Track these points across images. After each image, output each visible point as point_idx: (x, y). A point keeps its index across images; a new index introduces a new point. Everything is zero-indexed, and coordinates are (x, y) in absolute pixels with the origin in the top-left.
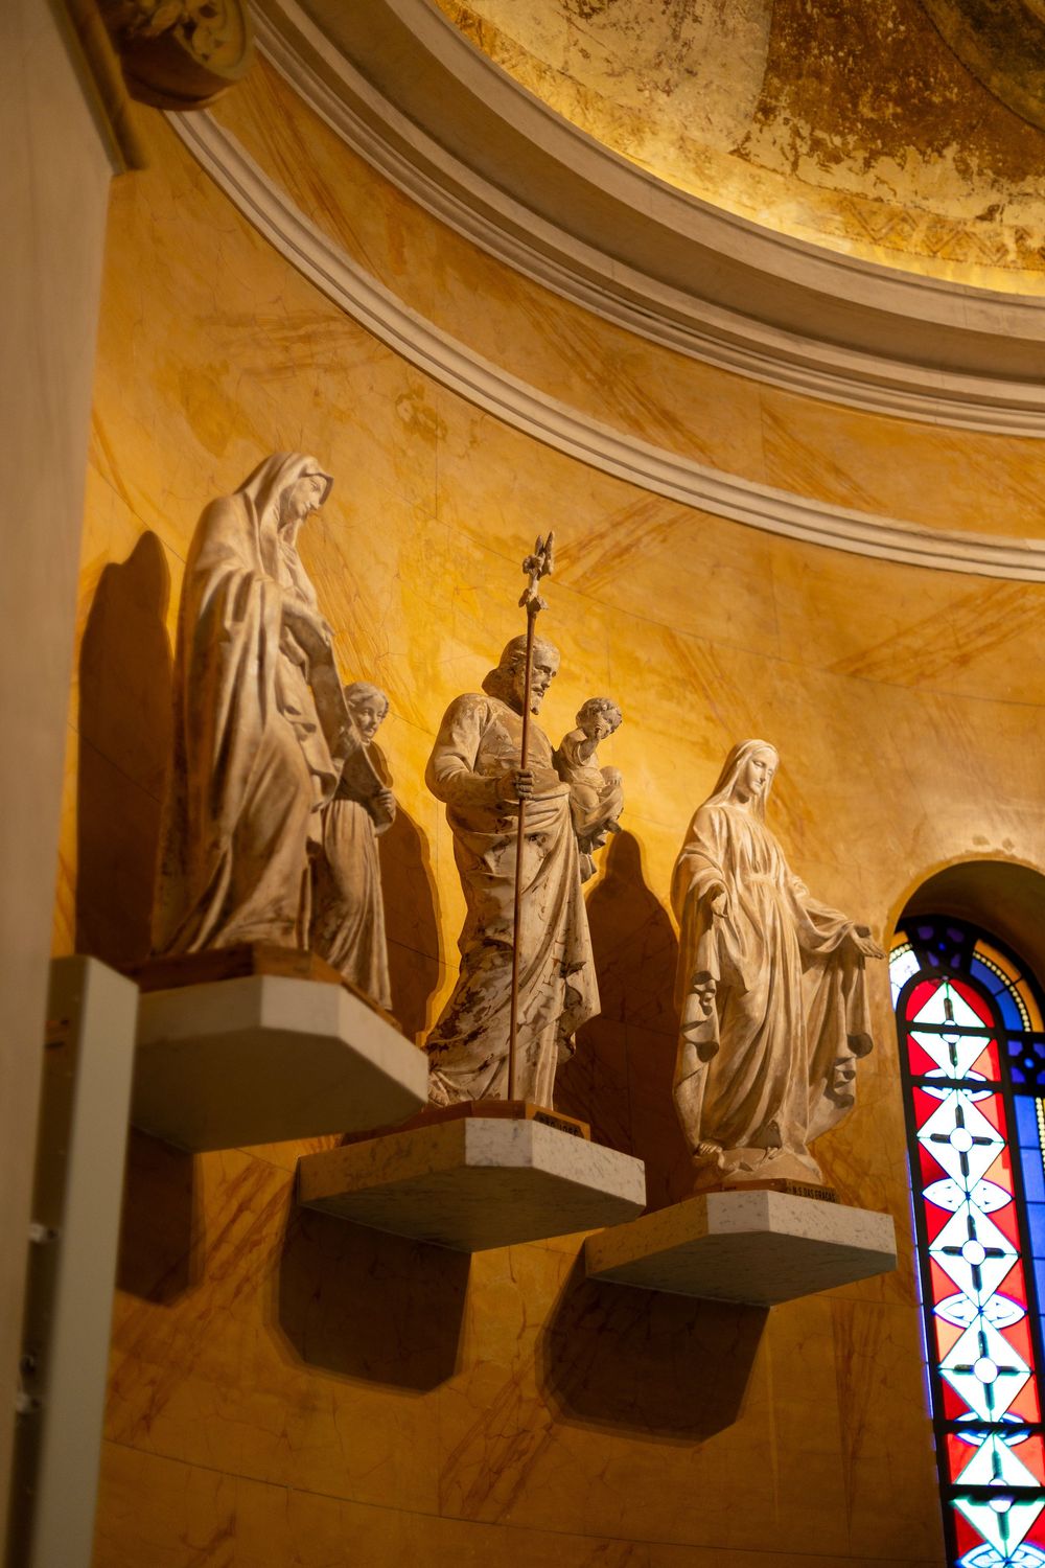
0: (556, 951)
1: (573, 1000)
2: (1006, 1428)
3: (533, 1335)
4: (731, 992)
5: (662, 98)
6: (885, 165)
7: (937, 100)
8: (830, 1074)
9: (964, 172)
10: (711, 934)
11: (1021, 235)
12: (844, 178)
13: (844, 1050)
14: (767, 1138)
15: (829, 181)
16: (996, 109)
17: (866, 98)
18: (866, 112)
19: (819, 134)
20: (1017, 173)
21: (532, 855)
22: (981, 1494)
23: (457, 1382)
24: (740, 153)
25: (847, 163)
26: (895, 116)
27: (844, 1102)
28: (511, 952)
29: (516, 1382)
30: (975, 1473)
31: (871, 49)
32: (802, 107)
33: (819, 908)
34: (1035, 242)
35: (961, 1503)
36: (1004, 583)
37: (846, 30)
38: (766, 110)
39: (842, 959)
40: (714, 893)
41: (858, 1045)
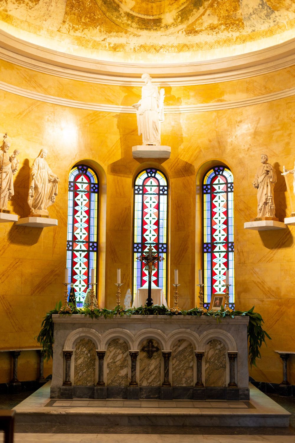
0: (8, 187)
1: (10, 193)
2: (83, 242)
3: (7, 233)
4: (36, 188)
5: (44, 22)
6: (86, 31)
7: (96, 18)
8: (52, 198)
9: (100, 32)
10: (33, 181)
11: (109, 44)
12: (78, 34)
13: (53, 195)
14: (40, 208)
15: (75, 34)
16: (107, 19)
17: (83, 18)
18: (83, 21)
19: (74, 25)
20: (110, 32)
21: (4, 175)
22: (77, 251)
24: (59, 31)
25: (79, 31)
26: (88, 21)
27: (53, 202)
28: (1, 188)
30: (78, 248)
31: (85, 8)
32: (71, 20)
33: (52, 174)
34: (112, 45)
35: (75, 252)
36: (97, 111)
37: (80, 5)
38: (64, 22)
39: (55, 182)
40: (34, 175)
41: (55, 194)
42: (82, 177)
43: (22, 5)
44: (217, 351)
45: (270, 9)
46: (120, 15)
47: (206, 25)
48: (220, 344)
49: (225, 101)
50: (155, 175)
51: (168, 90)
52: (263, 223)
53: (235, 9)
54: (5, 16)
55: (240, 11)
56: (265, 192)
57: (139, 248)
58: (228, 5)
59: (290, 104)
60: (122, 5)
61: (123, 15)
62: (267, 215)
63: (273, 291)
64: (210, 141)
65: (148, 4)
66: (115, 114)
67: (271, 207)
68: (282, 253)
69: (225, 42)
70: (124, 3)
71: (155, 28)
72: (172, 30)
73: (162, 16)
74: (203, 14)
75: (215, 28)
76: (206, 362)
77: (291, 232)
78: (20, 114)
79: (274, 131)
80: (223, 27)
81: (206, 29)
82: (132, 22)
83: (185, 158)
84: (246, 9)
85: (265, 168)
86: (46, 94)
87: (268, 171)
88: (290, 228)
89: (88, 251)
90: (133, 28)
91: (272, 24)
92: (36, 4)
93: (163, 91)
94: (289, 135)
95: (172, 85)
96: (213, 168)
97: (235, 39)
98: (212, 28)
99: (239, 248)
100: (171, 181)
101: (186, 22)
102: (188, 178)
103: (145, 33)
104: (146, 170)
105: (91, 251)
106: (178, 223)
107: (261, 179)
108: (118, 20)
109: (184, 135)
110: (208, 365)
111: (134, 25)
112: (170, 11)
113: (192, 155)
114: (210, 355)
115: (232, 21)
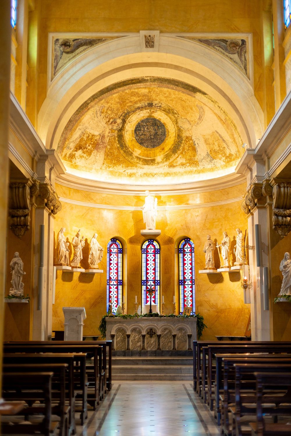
0: (80, 255)
1: (81, 258)
2: (115, 280)
3: (78, 277)
4: (92, 254)
6: (115, 167)
7: (120, 160)
8: (100, 259)
9: (123, 167)
10: (91, 251)
11: (127, 173)
12: (111, 169)
13: (101, 257)
14: (94, 264)
15: (109, 170)
16: (126, 160)
17: (113, 161)
18: (113, 162)
19: (109, 165)
20: (128, 167)
21: (78, 249)
22: (112, 285)
23: (72, 281)
24: (101, 169)
25: (111, 167)
26: (116, 162)
27: (101, 261)
28: (77, 256)
29: (77, 280)
30: (112, 283)
31: (114, 155)
32: (107, 163)
33: (100, 246)
34: (129, 174)
35: (110, 286)
36: (121, 210)
37: (112, 154)
38: (104, 164)
39: (101, 250)
40: (91, 248)
41: (102, 257)
42: (114, 245)
43: (83, 158)
44: (182, 334)
45: (212, 158)
46: (133, 158)
47: (179, 163)
48: (184, 331)
49: (189, 204)
50: (153, 243)
51: (159, 197)
52: (208, 271)
53: (194, 156)
54: (75, 166)
55: (197, 157)
56: (209, 255)
57: (145, 283)
58: (190, 153)
59: (222, 209)
60: (134, 153)
61: (134, 158)
62: (210, 267)
63: (214, 305)
64: (182, 226)
65: (148, 152)
66: (131, 211)
67: (212, 262)
68: (218, 286)
69: (189, 172)
70: (135, 152)
71: (152, 164)
72: (161, 165)
73: (156, 158)
74: (178, 157)
75: (184, 165)
76: (177, 339)
77: (223, 275)
78: (83, 215)
79: (215, 222)
80: (188, 164)
81: (179, 165)
82: (140, 161)
83: (169, 235)
84: (200, 156)
85: (209, 243)
86: (95, 204)
87: (210, 244)
88: (222, 273)
89: (118, 285)
90: (140, 164)
91: (213, 166)
92: (90, 157)
93: (156, 199)
94: (222, 225)
95: (161, 195)
96: (184, 239)
97: (194, 171)
98: (183, 165)
99: (197, 283)
100: (162, 247)
101: (168, 161)
102: (170, 245)
103: (146, 167)
104: (148, 240)
106: (165, 270)
107: (207, 248)
108: (132, 160)
109: (168, 222)
110: (178, 340)
111: (141, 162)
112: (160, 155)
113: (173, 233)
114: (179, 336)
115: (193, 162)
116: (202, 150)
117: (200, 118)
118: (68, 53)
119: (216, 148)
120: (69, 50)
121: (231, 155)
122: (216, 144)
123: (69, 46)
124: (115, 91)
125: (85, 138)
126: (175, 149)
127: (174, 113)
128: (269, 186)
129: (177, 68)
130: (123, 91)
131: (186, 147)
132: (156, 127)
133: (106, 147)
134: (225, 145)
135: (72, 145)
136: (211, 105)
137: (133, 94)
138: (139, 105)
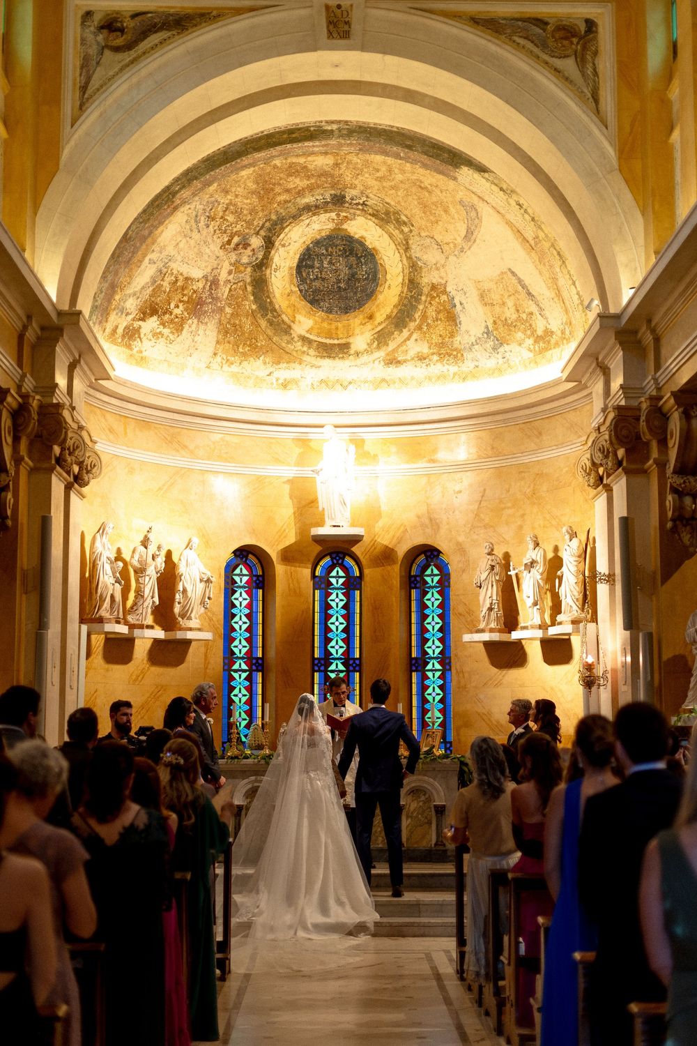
0: (151, 594)
1: (154, 602)
2: (243, 658)
3: (146, 652)
4: (185, 591)
5: (189, 358)
6: (245, 364)
7: (259, 345)
8: (204, 603)
9: (265, 363)
10: (181, 583)
11: (277, 380)
12: (234, 368)
13: (207, 599)
14: (189, 618)
15: (230, 370)
16: (275, 346)
17: (241, 346)
18: (241, 350)
19: (228, 358)
20: (278, 363)
21: (147, 578)
22: (236, 671)
23: (133, 662)
24: (208, 367)
25: (235, 364)
26: (248, 350)
27: (206, 608)
28: (143, 597)
29: (143, 660)
30: (236, 667)
31: (243, 333)
32: (225, 351)
33: (205, 571)
34: (280, 381)
35: (232, 673)
36: (261, 476)
37: (237, 330)
38: (215, 354)
39: (208, 581)
40: (182, 575)
41: (209, 598)
42: (241, 566)
43: (161, 339)
44: (421, 804)
45: (497, 340)
46: (292, 339)
47: (412, 353)
48: (424, 795)
49: (439, 462)
50: (343, 562)
51: (359, 443)
52: (486, 637)
53: (452, 335)
54: (139, 359)
55: (458, 338)
56: (489, 595)
57: (322, 665)
58: (442, 329)
59: (523, 474)
60: (294, 326)
61: (296, 339)
62: (493, 625)
63: (502, 726)
64: (419, 517)
65: (331, 324)
66: (286, 480)
67: (497, 614)
68: (514, 674)
69: (439, 378)
70: (297, 323)
71: (341, 356)
72: (365, 358)
73: (351, 340)
74: (408, 339)
75: (425, 359)
77: (525, 647)
78: (160, 489)
79: (503, 509)
80: (435, 358)
81: (413, 359)
82: (309, 348)
83: (385, 540)
84: (466, 337)
85: (490, 562)
86: (194, 459)
87: (493, 567)
88: (523, 642)
89: (251, 671)
90: (311, 357)
91: (501, 361)
92: (179, 336)
94: (523, 515)
95: (365, 436)
96: (424, 552)
97: (452, 376)
98: (421, 358)
99: (458, 667)
100: (367, 571)
101: (384, 348)
102: (389, 568)
103: (327, 363)
104: (330, 554)
105: (254, 671)
106: (375, 632)
107: (484, 576)
108: (289, 346)
109: (384, 508)
111: (312, 352)
112: (362, 333)
113: (394, 536)
114: (412, 808)
115: (447, 351)
116: (473, 319)
117: (469, 236)
118: (117, 49)
119: (510, 314)
120: (120, 41)
121: (548, 333)
122: (510, 303)
123: (122, 30)
124: (245, 160)
125: (166, 285)
126: (401, 318)
127: (400, 223)
128: (659, 415)
129: (410, 96)
130: (267, 161)
131: (431, 312)
132: (352, 259)
133: (221, 310)
134: (533, 308)
135: (132, 305)
136: (498, 198)
137: (293, 171)
138: (308, 199)
